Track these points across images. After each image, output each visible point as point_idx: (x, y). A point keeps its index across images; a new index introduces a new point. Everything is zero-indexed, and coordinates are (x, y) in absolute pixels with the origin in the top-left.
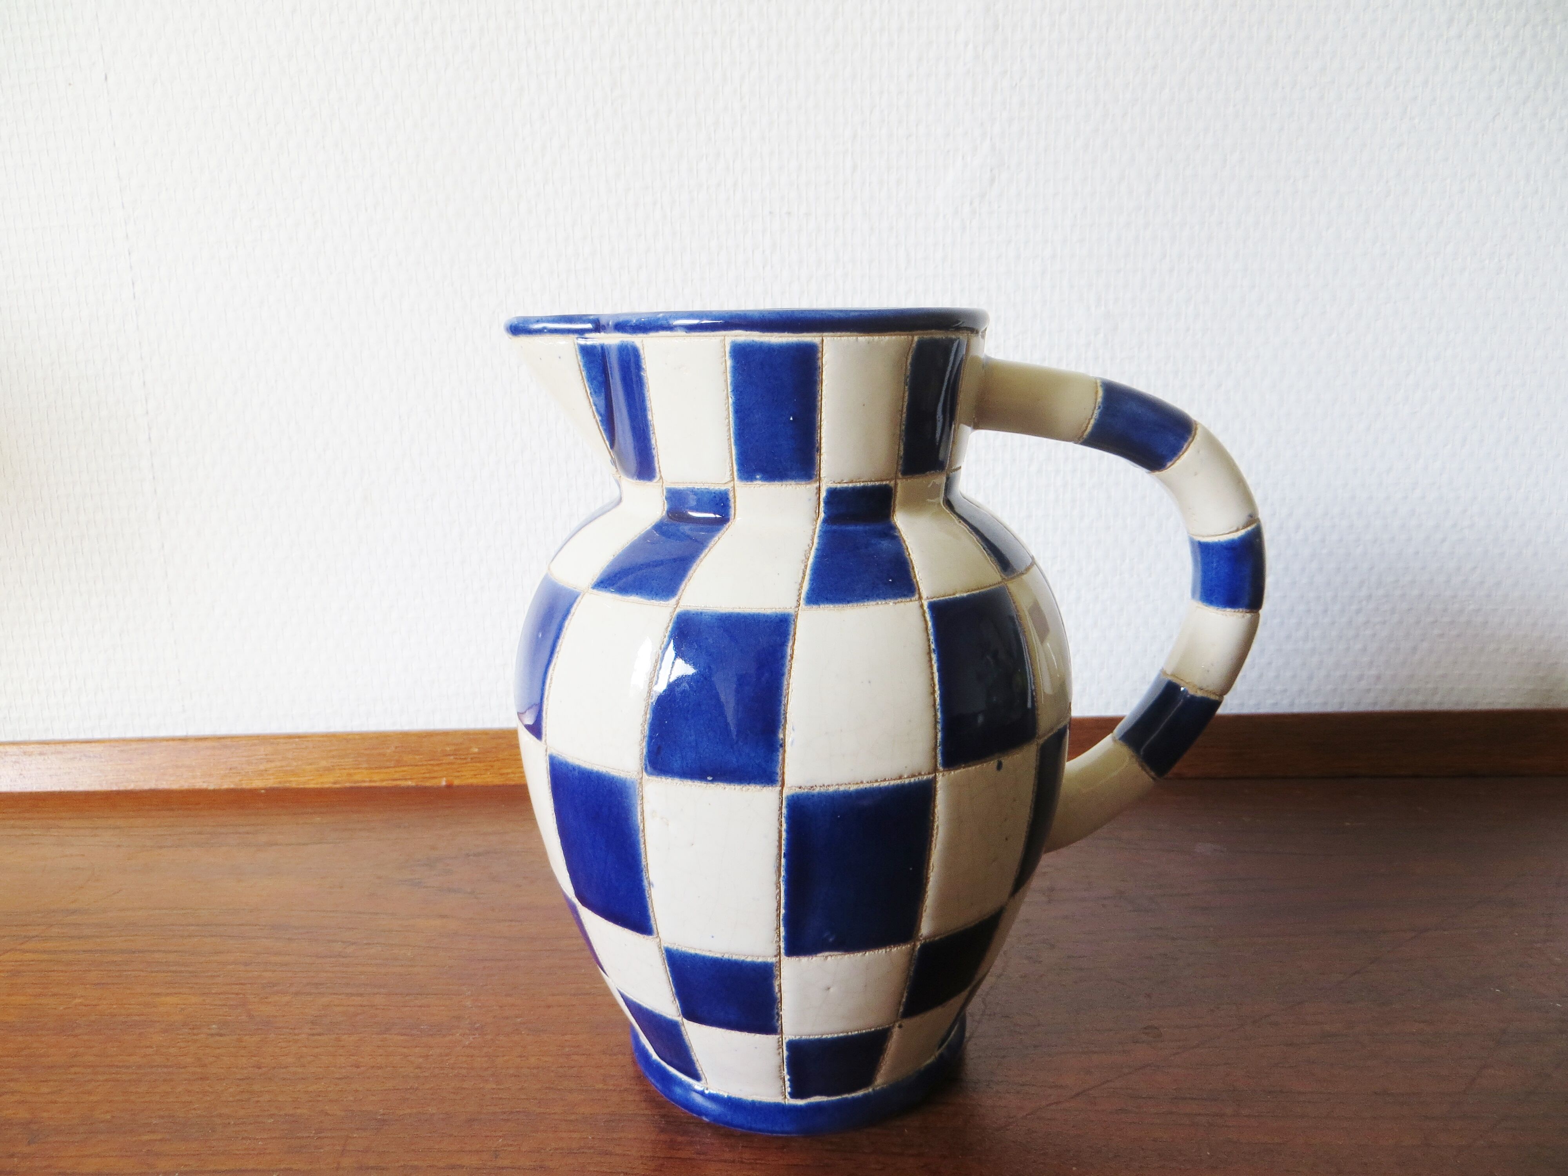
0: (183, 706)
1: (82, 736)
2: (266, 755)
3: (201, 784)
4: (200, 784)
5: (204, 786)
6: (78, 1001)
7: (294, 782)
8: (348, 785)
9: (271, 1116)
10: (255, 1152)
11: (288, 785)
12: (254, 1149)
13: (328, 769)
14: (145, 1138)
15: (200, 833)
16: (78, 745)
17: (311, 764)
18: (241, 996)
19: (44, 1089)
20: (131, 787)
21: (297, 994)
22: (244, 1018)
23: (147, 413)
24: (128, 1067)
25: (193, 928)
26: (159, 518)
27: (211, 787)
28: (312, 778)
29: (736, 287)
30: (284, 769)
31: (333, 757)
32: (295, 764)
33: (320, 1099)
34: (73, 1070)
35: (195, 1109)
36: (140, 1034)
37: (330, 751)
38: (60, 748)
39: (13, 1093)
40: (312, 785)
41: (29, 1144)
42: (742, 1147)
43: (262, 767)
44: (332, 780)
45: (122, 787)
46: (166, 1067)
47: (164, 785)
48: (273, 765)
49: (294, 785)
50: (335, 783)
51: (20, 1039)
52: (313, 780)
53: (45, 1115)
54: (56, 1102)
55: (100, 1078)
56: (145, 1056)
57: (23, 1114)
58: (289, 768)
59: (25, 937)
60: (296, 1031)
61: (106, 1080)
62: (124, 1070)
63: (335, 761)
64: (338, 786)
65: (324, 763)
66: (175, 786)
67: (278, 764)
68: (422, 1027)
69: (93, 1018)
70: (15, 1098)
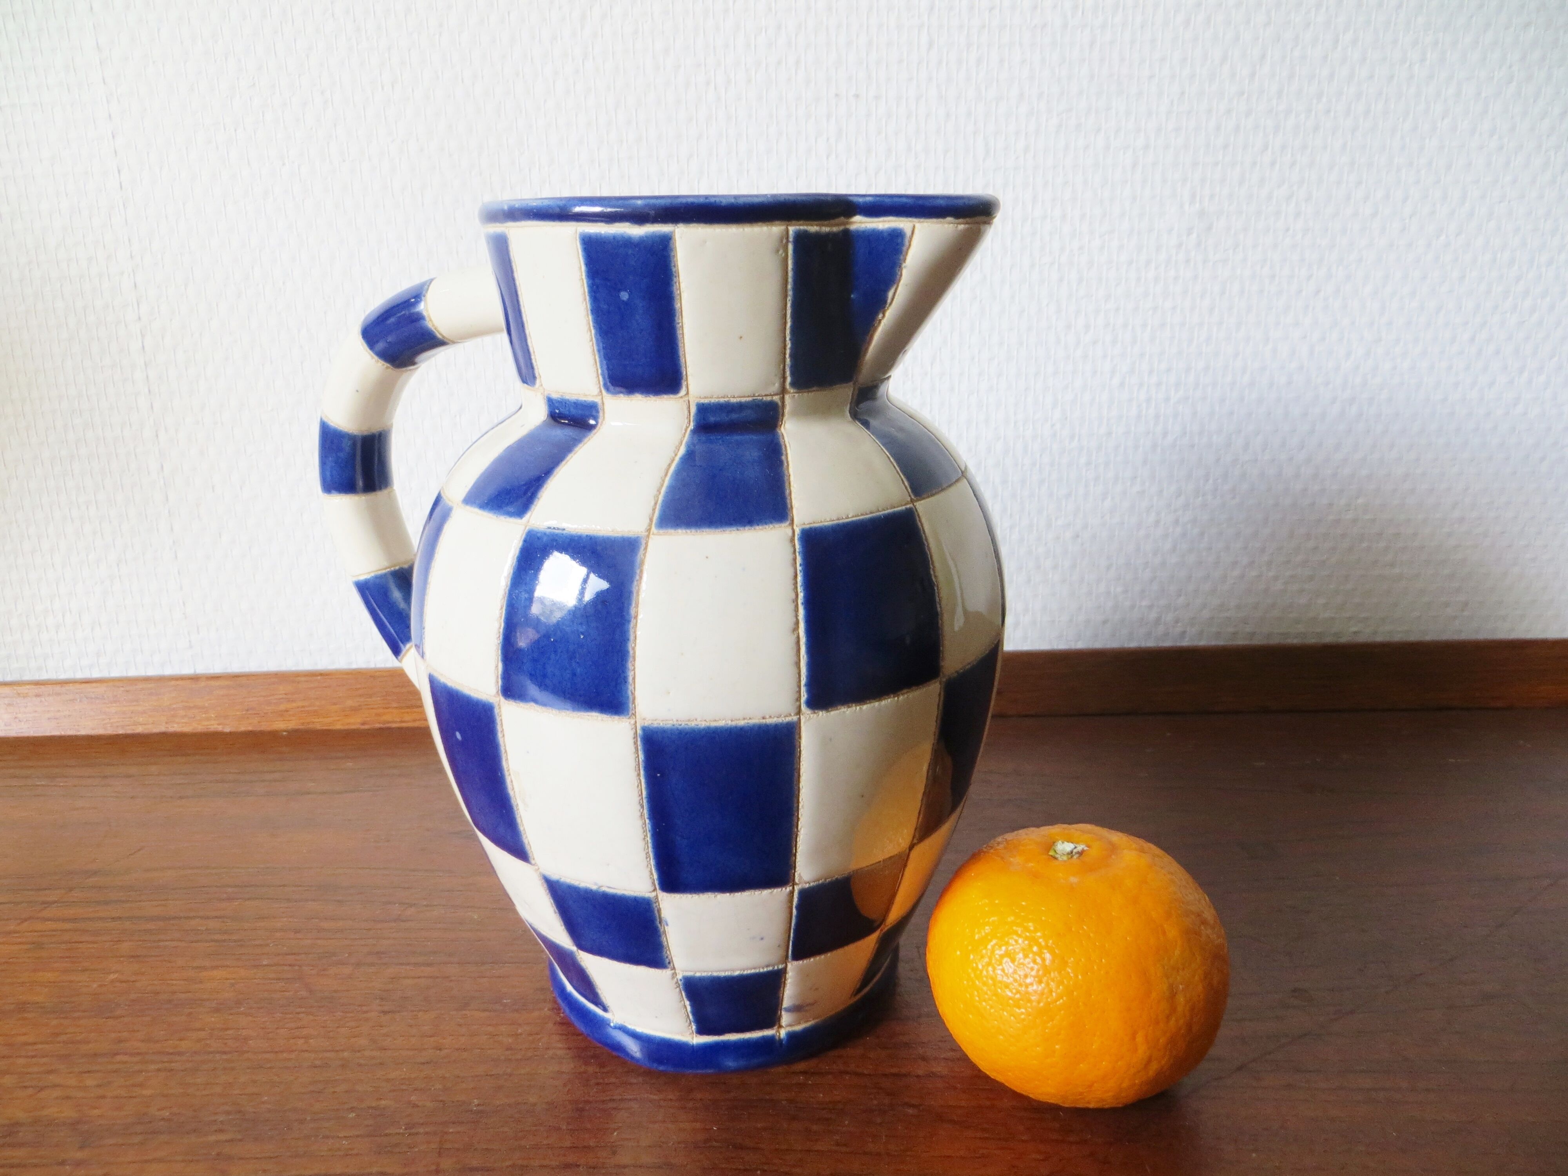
0: (190, 641)
1: (79, 675)
2: (286, 694)
3: (216, 726)
4: (214, 726)
5: (220, 728)
6: (112, 977)
7: (319, 723)
8: (378, 726)
9: (352, 1109)
10: (341, 1153)
11: (311, 726)
12: (339, 1149)
13: (355, 710)
14: (212, 1138)
15: (223, 781)
16: (78, 686)
17: (335, 704)
18: (297, 968)
19: (90, 1082)
20: (139, 730)
21: (358, 964)
22: (304, 993)
23: (140, 318)
24: (180, 1054)
25: (230, 890)
26: (157, 436)
27: (227, 730)
28: (338, 718)
30: (307, 709)
31: (361, 696)
32: (318, 703)
33: (404, 1087)
34: (119, 1058)
35: (263, 1103)
36: (190, 1014)
37: (357, 689)
38: (58, 688)
39: (55, 1086)
40: (338, 726)
41: (81, 1148)
42: (886, 1136)
43: (282, 707)
44: (359, 720)
45: (129, 730)
46: (225, 1053)
47: (175, 727)
48: (294, 705)
49: (318, 727)
50: (363, 724)
51: (54, 1022)
52: (338, 720)
53: (96, 1112)
54: (104, 1097)
55: (152, 1067)
56: (199, 1041)
57: (68, 1113)
58: (310, 709)
59: (43, 903)
60: (365, 1008)
61: (159, 1070)
62: (177, 1058)
63: (362, 699)
64: (366, 727)
65: (350, 703)
66: (187, 729)
67: (300, 704)
68: (505, 1001)
69: (133, 996)
70: (57, 1093)
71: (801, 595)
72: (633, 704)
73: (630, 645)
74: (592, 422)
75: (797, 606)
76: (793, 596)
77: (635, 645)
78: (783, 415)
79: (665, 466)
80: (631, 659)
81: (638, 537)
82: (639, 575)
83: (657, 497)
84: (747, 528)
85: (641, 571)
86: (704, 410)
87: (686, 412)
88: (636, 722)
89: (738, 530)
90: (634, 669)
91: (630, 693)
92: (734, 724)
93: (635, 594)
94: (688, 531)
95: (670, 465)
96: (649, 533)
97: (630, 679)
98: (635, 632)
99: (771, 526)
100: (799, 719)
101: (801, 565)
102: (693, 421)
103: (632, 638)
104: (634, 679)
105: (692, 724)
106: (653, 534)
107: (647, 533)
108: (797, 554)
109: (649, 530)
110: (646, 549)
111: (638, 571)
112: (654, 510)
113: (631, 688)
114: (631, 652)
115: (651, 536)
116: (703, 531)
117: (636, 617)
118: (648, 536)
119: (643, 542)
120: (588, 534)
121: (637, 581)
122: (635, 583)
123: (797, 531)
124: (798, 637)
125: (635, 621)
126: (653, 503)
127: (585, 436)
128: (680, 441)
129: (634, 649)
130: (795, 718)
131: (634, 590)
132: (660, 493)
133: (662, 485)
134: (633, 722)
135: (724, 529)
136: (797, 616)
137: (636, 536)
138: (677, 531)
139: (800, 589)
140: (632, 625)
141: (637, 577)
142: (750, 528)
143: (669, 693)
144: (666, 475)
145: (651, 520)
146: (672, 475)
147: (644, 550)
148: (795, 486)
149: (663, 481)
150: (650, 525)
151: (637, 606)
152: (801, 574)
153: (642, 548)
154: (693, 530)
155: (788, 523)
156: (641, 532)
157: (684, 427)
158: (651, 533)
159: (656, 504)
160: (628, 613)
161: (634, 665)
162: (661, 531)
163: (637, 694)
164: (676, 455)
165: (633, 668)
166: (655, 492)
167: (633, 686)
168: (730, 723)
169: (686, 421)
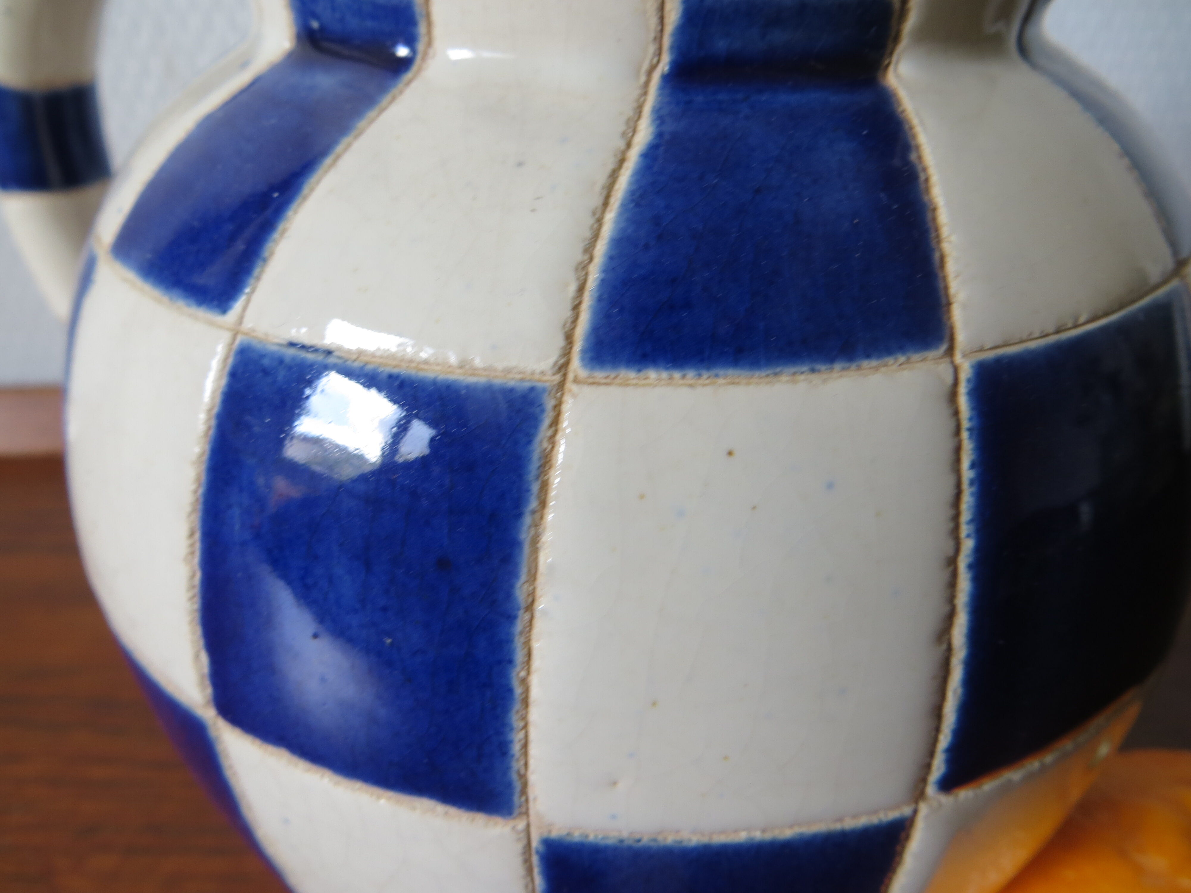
71: (968, 545)
72: (521, 796)
73: (517, 673)
74: (402, 51)
75: (954, 575)
76: (948, 547)
77: (528, 673)
78: (896, 39)
79: (601, 179)
80: (517, 706)
81: (532, 389)
82: (538, 497)
83: (583, 268)
84: (837, 366)
85: (545, 486)
87: (653, 21)
88: (528, 826)
89: (813, 371)
90: (525, 726)
91: (514, 777)
92: (768, 836)
93: (526, 549)
94: (677, 375)
95: (614, 176)
96: (565, 375)
97: (516, 748)
98: (527, 644)
99: (902, 359)
100: (915, 812)
101: (973, 466)
102: (672, 48)
103: (519, 656)
104: (525, 746)
105: (670, 840)
106: (576, 381)
107: (557, 378)
108: (965, 435)
109: (563, 368)
110: (555, 422)
111: (535, 488)
112: (576, 308)
113: (516, 765)
114: (518, 690)
115: (569, 385)
116: (717, 376)
117: (530, 607)
118: (561, 385)
119: (549, 403)
120: (395, 371)
121: (533, 512)
122: (527, 520)
123: (966, 372)
124: (949, 650)
125: (527, 616)
126: (573, 288)
127: (383, 89)
128: (635, 105)
129: (525, 682)
130: (907, 811)
131: (525, 535)
132: (591, 259)
133: (596, 236)
134: (521, 825)
135: (778, 370)
136: (951, 599)
137: (527, 385)
138: (642, 374)
139: (965, 529)
140: (519, 626)
141: (533, 504)
142: (847, 365)
143: (615, 783)
144: (606, 204)
145: (569, 338)
146: (624, 206)
147: (551, 426)
148: (953, 238)
149: (600, 221)
150: (567, 352)
151: (533, 577)
152: (973, 489)
153: (546, 421)
154: (691, 374)
155: (944, 347)
156: (542, 373)
157: (646, 66)
158: (570, 376)
159: (581, 289)
160: (509, 595)
161: (524, 718)
162: (600, 375)
163: (533, 777)
164: (629, 145)
165: (522, 724)
166: (579, 256)
167: (522, 762)
168: (758, 835)
169: (652, 49)
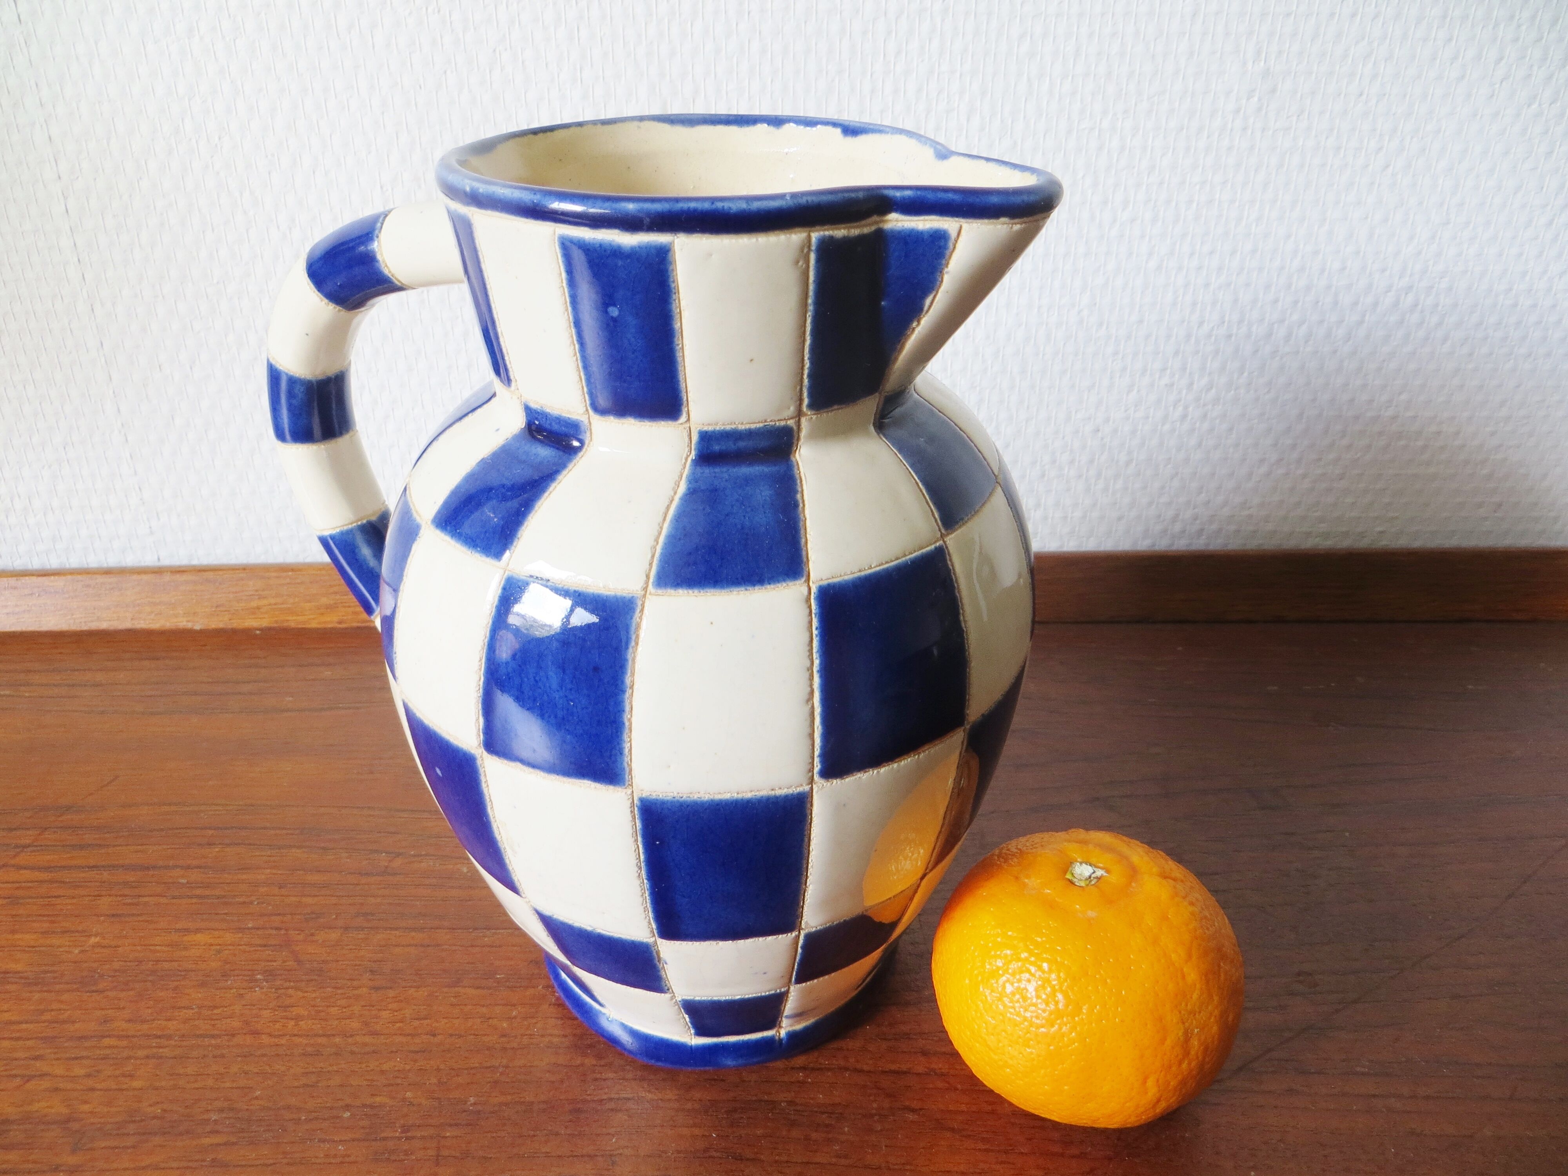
0: (150, 528)
1: (36, 564)
2: (257, 591)
3: (185, 623)
4: (183, 623)
5: (189, 625)
6: (93, 940)
7: (293, 621)
8: (355, 624)
9: (347, 1107)
10: (339, 1160)
11: (285, 624)
12: (335, 1156)
13: (330, 608)
14: (207, 1141)
15: (196, 694)
16: (34, 579)
17: (309, 601)
18: (283, 932)
19: (79, 1071)
20: (104, 625)
21: (346, 928)
22: (291, 963)
23: (60, 178)
24: (169, 1037)
25: (210, 832)
26: (93, 310)
27: (197, 627)
28: (312, 617)
29: (805, 23)
30: (280, 606)
31: (336, 593)
32: (291, 601)
33: (399, 1081)
34: (107, 1041)
35: (257, 1098)
36: (176, 988)
37: (331, 586)
38: (12, 581)
39: (42, 1075)
40: (314, 625)
41: (74, 1151)
43: (254, 604)
44: (335, 619)
45: (94, 625)
46: (213, 1036)
47: (141, 624)
48: (265, 602)
49: (293, 625)
50: (340, 623)
51: (37, 996)
52: (313, 619)
53: (86, 1108)
54: (93, 1089)
55: (141, 1053)
56: (186, 1021)
57: (57, 1108)
58: (283, 606)
59: (17, 846)
60: (355, 983)
61: (147, 1057)
62: (166, 1042)
63: (338, 597)
64: (343, 626)
65: (324, 601)
66: (156, 625)
67: (273, 601)
68: (498, 976)
69: (116, 965)
70: (46, 1084)
71: (817, 662)
72: (629, 775)
73: (626, 716)
74: (576, 444)
75: (812, 676)
76: (808, 664)
77: (631, 716)
78: (798, 439)
79: (663, 509)
80: (627, 731)
81: (633, 597)
82: (635, 641)
83: (654, 548)
84: (756, 588)
85: (637, 637)
86: (706, 438)
87: (687, 440)
88: (633, 792)
89: (746, 590)
90: (630, 741)
91: (626, 765)
92: (740, 796)
93: (630, 662)
94: (690, 591)
95: (668, 508)
96: (646, 592)
97: (626, 751)
98: (631, 703)
99: (784, 584)
100: (812, 789)
101: (817, 629)
102: (695, 449)
103: (627, 709)
104: (630, 750)
105: (695, 797)
106: (650, 594)
107: (643, 593)
108: (813, 616)
109: (645, 589)
110: (642, 610)
111: (633, 637)
112: (651, 564)
113: (626, 759)
114: (627, 724)
115: (648, 595)
116: (707, 592)
117: (632, 687)
118: (644, 596)
119: (639, 603)
120: (577, 589)
121: (633, 647)
122: (630, 650)
123: (814, 590)
124: (813, 707)
125: (630, 691)
126: (649, 556)
127: (570, 460)
128: (679, 474)
129: (629, 720)
130: (807, 788)
131: (630, 657)
132: (657, 543)
133: (660, 534)
134: (629, 792)
135: (732, 590)
136: (811, 685)
137: (631, 595)
138: (677, 592)
139: (816, 656)
140: (627, 695)
141: (633, 644)
142: (760, 587)
143: (669, 767)
144: (664, 520)
145: (648, 577)
146: (671, 521)
147: (640, 612)
148: (811, 533)
149: (661, 528)
150: (647, 583)
151: (633, 674)
152: (818, 638)
153: (638, 610)
154: (696, 591)
155: (803, 579)
156: (637, 590)
157: (685, 456)
158: (648, 592)
159: (653, 556)
160: (623, 682)
161: (630, 737)
162: (660, 592)
163: (634, 765)
164: (675, 493)
165: (629, 740)
166: (652, 543)
167: (629, 758)
168: (736, 796)
169: (687, 449)
